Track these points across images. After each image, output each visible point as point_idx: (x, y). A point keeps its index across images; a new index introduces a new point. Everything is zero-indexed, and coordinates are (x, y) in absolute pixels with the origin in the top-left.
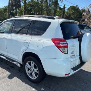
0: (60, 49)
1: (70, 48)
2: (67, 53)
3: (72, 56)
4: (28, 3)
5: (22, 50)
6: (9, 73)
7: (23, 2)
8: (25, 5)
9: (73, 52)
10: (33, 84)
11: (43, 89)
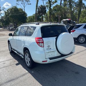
0: (39, 44)
1: (46, 43)
2: (44, 47)
3: (49, 49)
4: (53, 8)
5: (22, 46)
6: (18, 62)
7: (48, 8)
8: (50, 11)
9: (49, 46)
10: (28, 69)
11: (33, 72)
